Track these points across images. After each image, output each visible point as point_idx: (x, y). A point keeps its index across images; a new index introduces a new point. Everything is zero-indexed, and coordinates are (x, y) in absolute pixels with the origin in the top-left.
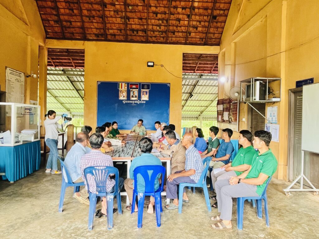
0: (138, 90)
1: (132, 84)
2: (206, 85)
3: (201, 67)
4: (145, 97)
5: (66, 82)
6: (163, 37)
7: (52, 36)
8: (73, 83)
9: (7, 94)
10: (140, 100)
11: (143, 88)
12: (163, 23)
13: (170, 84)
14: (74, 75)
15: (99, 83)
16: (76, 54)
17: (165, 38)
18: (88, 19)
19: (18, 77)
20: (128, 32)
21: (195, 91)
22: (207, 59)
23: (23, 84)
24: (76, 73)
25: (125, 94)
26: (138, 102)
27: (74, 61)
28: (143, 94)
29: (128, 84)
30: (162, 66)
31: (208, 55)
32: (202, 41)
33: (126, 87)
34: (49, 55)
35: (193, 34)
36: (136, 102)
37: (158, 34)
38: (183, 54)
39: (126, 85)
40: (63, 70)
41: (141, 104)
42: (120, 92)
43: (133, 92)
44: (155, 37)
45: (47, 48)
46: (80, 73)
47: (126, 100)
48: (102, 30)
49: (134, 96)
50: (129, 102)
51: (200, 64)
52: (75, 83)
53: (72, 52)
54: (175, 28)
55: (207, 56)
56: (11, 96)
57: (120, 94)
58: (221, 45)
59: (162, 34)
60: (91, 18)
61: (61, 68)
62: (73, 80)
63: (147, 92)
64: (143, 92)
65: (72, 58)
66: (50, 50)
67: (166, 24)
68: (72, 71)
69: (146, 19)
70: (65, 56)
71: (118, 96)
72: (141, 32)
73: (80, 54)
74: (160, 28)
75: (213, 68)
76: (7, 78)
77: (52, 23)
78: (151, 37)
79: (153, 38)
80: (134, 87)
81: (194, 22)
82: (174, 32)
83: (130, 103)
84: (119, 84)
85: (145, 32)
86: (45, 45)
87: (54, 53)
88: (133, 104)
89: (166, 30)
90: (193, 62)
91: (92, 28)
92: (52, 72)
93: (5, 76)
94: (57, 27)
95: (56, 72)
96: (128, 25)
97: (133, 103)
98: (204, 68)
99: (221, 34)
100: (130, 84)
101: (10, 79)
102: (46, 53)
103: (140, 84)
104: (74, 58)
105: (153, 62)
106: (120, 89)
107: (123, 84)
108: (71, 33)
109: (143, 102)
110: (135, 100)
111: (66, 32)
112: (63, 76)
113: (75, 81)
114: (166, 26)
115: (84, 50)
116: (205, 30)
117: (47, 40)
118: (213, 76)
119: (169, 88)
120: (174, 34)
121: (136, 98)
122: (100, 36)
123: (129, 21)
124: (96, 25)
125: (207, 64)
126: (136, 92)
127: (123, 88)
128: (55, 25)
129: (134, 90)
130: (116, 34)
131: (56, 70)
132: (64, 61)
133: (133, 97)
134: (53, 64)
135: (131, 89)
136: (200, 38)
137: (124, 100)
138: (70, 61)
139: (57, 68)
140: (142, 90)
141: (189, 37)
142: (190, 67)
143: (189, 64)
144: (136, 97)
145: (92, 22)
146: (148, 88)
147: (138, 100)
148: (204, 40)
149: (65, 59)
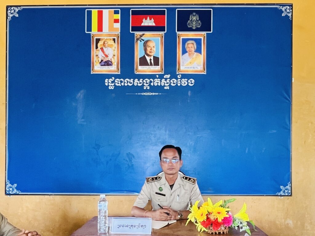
0: (162, 33)
1: (141, 13)
4: (193, 64)
10: (174, 76)
11: (184, 27)
13: (291, 6)
15: (14, 13)
25: (113, 52)
26: (166, 83)
28: (184, 52)
29: (124, 12)
33: (118, 26)
36: (157, 82)
39: (118, 17)
41: (175, 89)
42: (93, 47)
47: (116, 76)
49: (148, 58)
50: (128, 82)
64: (185, 41)
71: (87, 62)
80: (148, 22)
84: (90, 13)
88: (147, 91)
97: (146, 87)
100: (134, 13)
103: (171, 10)
106: (94, 32)
107: (106, 12)
109: (184, 82)
110: (153, 77)
119: (288, 23)
121: (158, 68)
126: (156, 42)
127: (106, 29)
129: (148, 35)
133: (143, 62)
135: (138, 34)
137: (109, 76)
140: (178, 33)
144: (156, 61)
146: (205, 27)
147: (166, 73)
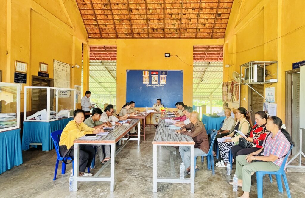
0: (157, 76)
1: (153, 72)
2: (213, 71)
3: (209, 57)
4: (163, 82)
5: (105, 71)
6: (178, 34)
7: (93, 36)
8: (110, 72)
9: (54, 80)
10: (160, 84)
11: (161, 74)
12: (177, 22)
13: (183, 70)
14: (110, 65)
15: (128, 71)
16: (111, 50)
17: (179, 34)
18: (118, 22)
19: (64, 68)
20: (150, 31)
21: (205, 76)
22: (214, 50)
23: (69, 73)
24: (111, 64)
25: (147, 79)
26: (158, 86)
27: (110, 55)
28: (162, 79)
29: (150, 71)
30: (177, 56)
31: (215, 47)
32: (210, 35)
33: (148, 74)
34: (91, 51)
35: (201, 30)
36: (156, 85)
37: (174, 31)
38: (194, 46)
39: (149, 72)
40: (101, 62)
41: (160, 87)
42: (143, 78)
43: (154, 78)
44: (171, 33)
45: (89, 45)
46: (114, 64)
47: (148, 84)
48: (130, 30)
50: (150, 85)
51: (208, 54)
52: (112, 71)
53: (108, 48)
54: (187, 25)
55: (213, 48)
56: (58, 82)
57: (144, 80)
58: (225, 38)
59: (176, 31)
60: (121, 21)
61: (100, 61)
62: (110, 70)
63: (164, 77)
64: (162, 77)
65: (109, 52)
66: (92, 47)
67: (179, 23)
68: (108, 62)
69: (163, 19)
70: (103, 51)
71: (142, 81)
72: (160, 30)
73: (114, 50)
74: (175, 26)
75: (219, 57)
76: (54, 68)
77: (92, 26)
78: (168, 34)
79: (170, 34)
80: (155, 73)
81: (202, 20)
82: (186, 29)
83: (152, 87)
84: (143, 71)
85: (163, 30)
86: (88, 43)
87: (95, 50)
89: (179, 27)
90: (202, 53)
91: (122, 29)
92: (94, 64)
93: (53, 67)
94: (96, 29)
95: (97, 64)
96: (150, 25)
97: (154, 86)
98: (212, 57)
99: (225, 29)
100: (152, 71)
101: (57, 69)
102: (88, 49)
103: (159, 71)
104: (110, 52)
105: (170, 54)
106: (144, 75)
107: (146, 71)
108: (106, 34)
109: (162, 85)
110: (155, 84)
111: (102, 32)
112: (102, 67)
113: (111, 70)
114: (180, 24)
115: (116, 46)
116: (212, 26)
117: (89, 39)
118: (219, 63)
119: (182, 74)
120: (186, 31)
121: (156, 83)
122: (128, 35)
123: (150, 22)
124: (125, 26)
125: (214, 54)
126: (156, 77)
127: (146, 75)
128: (95, 28)
129: (154, 76)
130: (141, 32)
131: (96, 62)
132: (103, 55)
133: (154, 81)
134: (95, 58)
135: (152, 76)
136: (208, 33)
137: (147, 84)
138: (107, 55)
139: (97, 61)
140: (161, 76)
141: (199, 32)
142: (201, 57)
143: (200, 54)
144: (156, 81)
145: (122, 24)
146: (166, 74)
147: (158, 83)
148: (211, 34)
149: (104, 54)
